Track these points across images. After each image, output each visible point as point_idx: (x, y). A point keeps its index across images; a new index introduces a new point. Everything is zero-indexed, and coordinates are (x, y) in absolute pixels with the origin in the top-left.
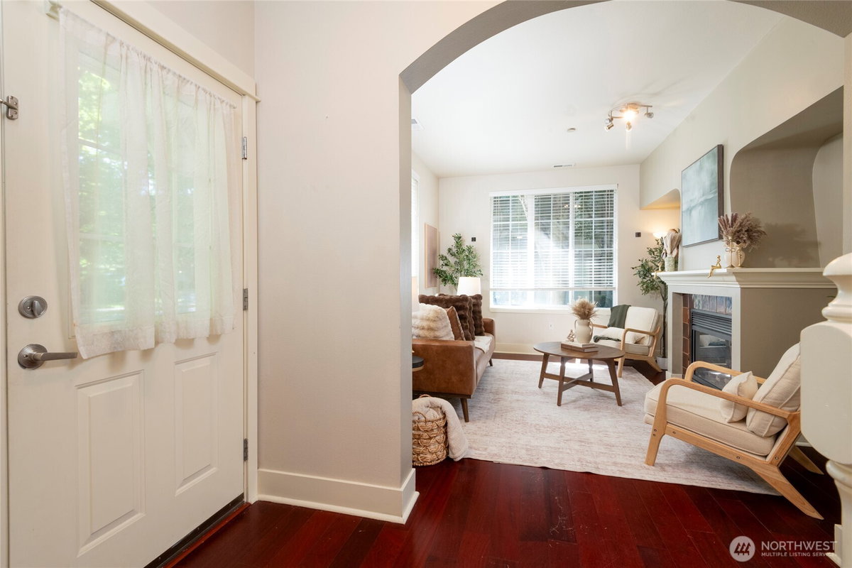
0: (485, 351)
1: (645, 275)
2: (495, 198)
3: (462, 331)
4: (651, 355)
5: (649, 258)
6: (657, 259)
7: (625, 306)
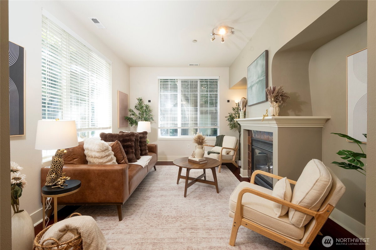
0: (143, 167)
1: (231, 120)
2: (161, 80)
3: (125, 156)
4: (234, 160)
5: (233, 112)
6: (236, 113)
7: (222, 135)
